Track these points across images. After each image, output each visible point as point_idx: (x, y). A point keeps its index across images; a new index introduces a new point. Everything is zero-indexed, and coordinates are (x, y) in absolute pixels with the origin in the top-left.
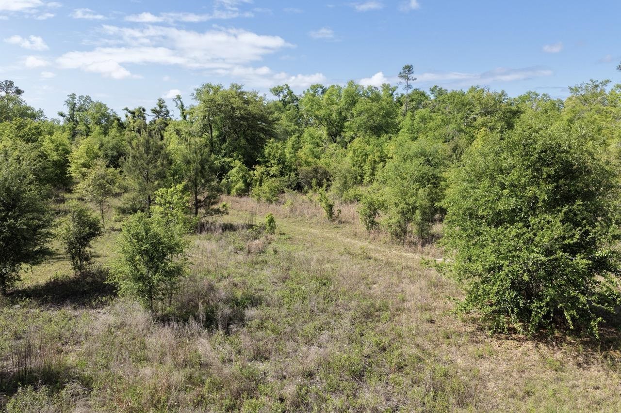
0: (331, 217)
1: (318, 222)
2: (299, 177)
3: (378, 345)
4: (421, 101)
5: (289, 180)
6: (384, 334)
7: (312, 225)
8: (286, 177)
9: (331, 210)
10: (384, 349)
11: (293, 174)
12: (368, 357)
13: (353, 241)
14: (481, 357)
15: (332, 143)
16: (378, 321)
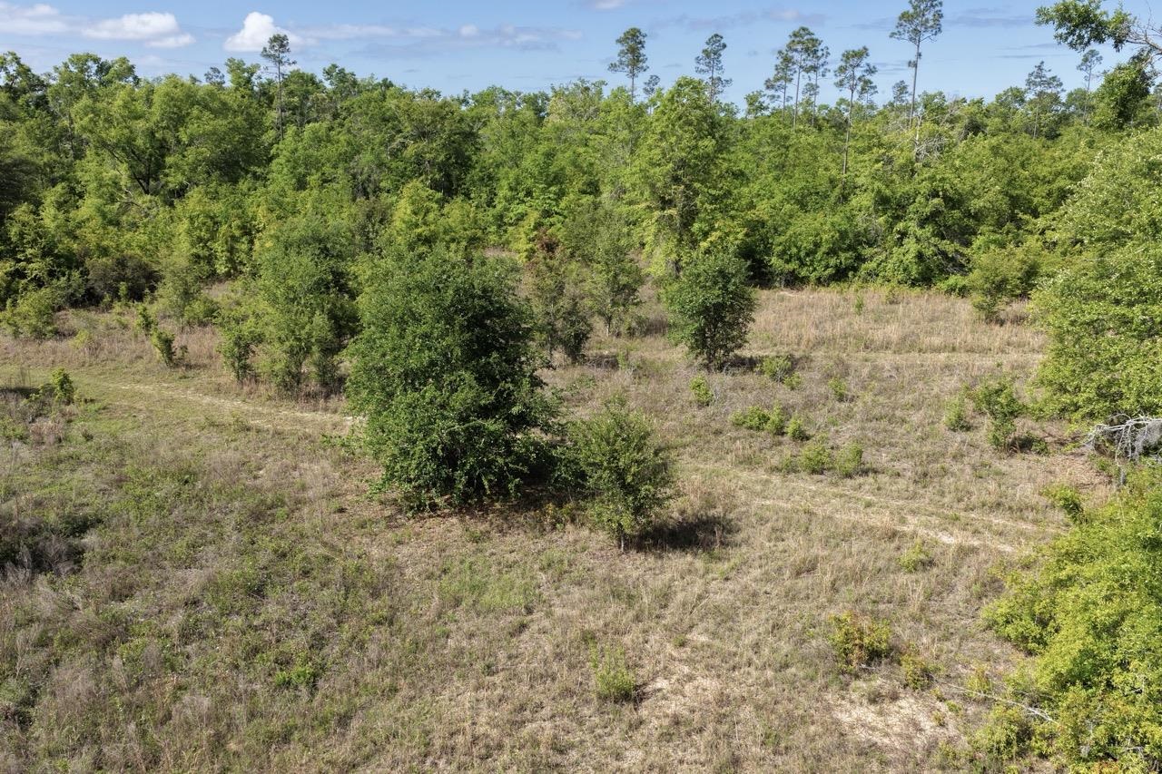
0: (170, 359)
1: (147, 370)
2: (89, 277)
3: (275, 551)
4: (308, 92)
5: (70, 286)
6: (282, 536)
7: (138, 377)
8: (63, 279)
9: (169, 348)
10: (284, 555)
11: (76, 274)
12: (266, 568)
13: (216, 401)
14: (399, 543)
15: (140, 194)
16: (273, 522)
